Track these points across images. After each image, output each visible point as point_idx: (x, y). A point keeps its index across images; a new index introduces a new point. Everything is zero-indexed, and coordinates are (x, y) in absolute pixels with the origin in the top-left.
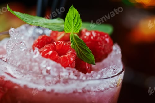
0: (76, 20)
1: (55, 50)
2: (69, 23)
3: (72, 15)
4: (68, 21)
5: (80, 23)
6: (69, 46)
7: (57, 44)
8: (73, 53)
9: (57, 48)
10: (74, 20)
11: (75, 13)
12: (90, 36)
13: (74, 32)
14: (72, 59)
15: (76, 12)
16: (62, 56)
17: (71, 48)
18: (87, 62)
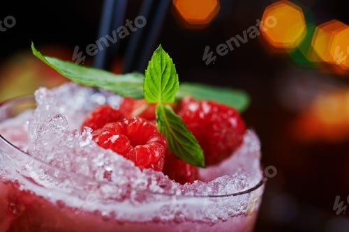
0: (167, 76)
1: (126, 134)
2: (153, 82)
3: (160, 66)
4: (152, 78)
5: (175, 83)
6: (153, 128)
7: (129, 123)
8: (160, 142)
9: (130, 131)
10: (163, 75)
11: (164, 61)
12: (197, 113)
13: (164, 100)
14: (157, 154)
15: (167, 58)
16: (138, 147)
17: (156, 132)
18: (189, 163)
